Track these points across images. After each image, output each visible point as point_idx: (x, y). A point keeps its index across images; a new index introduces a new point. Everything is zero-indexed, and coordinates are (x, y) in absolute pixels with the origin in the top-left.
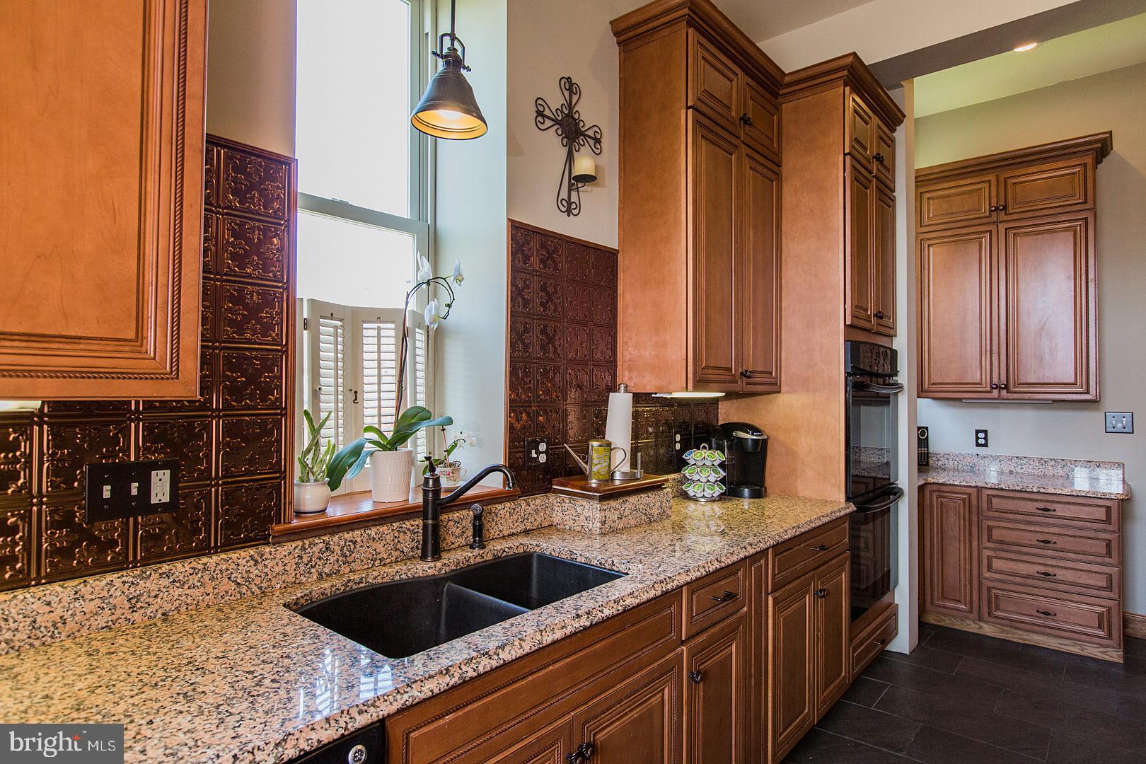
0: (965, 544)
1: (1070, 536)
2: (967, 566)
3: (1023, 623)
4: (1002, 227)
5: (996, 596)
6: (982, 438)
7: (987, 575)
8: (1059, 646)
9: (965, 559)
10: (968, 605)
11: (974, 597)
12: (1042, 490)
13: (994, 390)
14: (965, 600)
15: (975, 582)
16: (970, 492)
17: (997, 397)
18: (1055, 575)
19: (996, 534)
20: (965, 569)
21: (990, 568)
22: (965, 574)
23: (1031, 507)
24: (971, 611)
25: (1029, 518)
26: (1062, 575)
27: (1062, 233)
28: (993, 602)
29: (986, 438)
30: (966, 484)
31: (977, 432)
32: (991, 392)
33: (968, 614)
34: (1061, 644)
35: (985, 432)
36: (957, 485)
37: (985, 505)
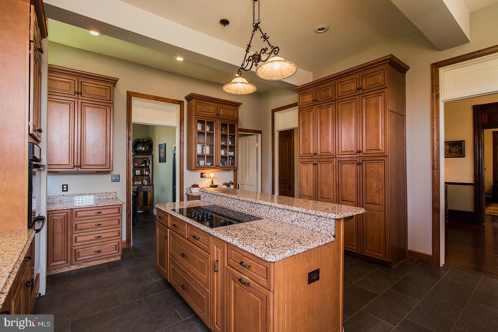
0: (64, 235)
1: (107, 220)
2: (66, 244)
3: (89, 259)
4: (80, 101)
5: (78, 252)
6: (65, 188)
7: (75, 245)
8: (101, 262)
9: (64, 241)
10: (65, 260)
11: (68, 256)
12: (97, 206)
13: (75, 168)
14: (64, 258)
15: (69, 250)
16: (67, 212)
17: (76, 170)
18: (102, 236)
19: (79, 226)
20: (64, 246)
21: (76, 241)
22: (64, 247)
23: (93, 213)
24: (67, 262)
25: (92, 217)
26: (104, 236)
27: (102, 109)
28: (77, 255)
29: (67, 188)
30: (66, 209)
31: (63, 186)
32: (74, 168)
33: (66, 264)
34: (102, 261)
35: (67, 185)
36: (62, 210)
37: (74, 216)
